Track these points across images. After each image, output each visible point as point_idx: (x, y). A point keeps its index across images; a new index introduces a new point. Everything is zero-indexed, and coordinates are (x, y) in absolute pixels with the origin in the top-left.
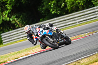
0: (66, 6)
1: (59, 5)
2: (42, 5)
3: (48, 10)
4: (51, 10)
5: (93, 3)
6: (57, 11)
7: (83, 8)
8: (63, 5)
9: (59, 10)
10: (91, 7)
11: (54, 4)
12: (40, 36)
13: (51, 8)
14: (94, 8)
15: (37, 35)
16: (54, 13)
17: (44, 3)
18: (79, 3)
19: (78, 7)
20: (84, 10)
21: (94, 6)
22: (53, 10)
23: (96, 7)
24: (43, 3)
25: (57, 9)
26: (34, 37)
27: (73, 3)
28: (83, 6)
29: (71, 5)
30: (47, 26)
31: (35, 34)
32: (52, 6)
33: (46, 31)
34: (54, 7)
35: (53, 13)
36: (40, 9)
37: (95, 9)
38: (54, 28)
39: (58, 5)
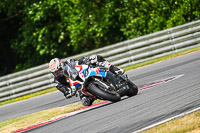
0: (67, 39)
1: (54, 36)
2: (20, 36)
3: (31, 48)
4: (38, 47)
5: (122, 32)
6: (49, 49)
7: (103, 43)
8: (62, 37)
9: (54, 47)
10: (119, 42)
11: (44, 35)
12: (84, 79)
13: (38, 43)
14: (125, 42)
15: (78, 78)
16: (44, 54)
17: (24, 33)
18: (95, 33)
19: (93, 42)
20: (106, 48)
21: (125, 38)
22: (42, 48)
23: (128, 41)
24: (21, 32)
25: (50, 44)
26: (72, 82)
27: (82, 33)
28: (102, 38)
29: (78, 36)
30: (92, 62)
31: (74, 76)
32: (40, 40)
33: (95, 69)
34: (43, 42)
35: (41, 52)
36: (14, 45)
37: (127, 45)
38: (107, 65)
39: (51, 37)
